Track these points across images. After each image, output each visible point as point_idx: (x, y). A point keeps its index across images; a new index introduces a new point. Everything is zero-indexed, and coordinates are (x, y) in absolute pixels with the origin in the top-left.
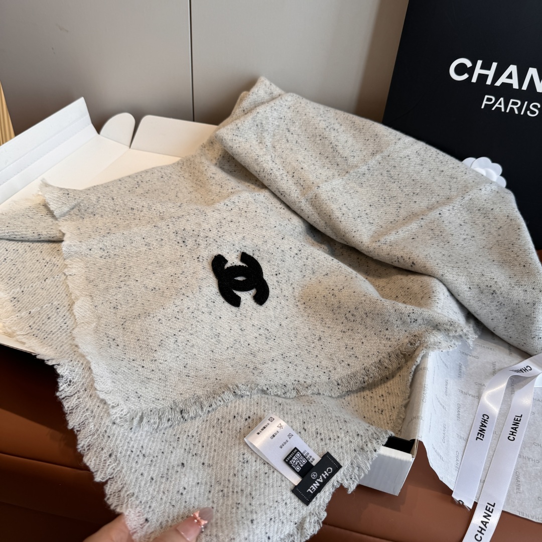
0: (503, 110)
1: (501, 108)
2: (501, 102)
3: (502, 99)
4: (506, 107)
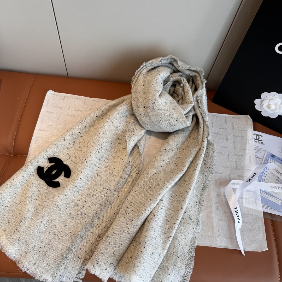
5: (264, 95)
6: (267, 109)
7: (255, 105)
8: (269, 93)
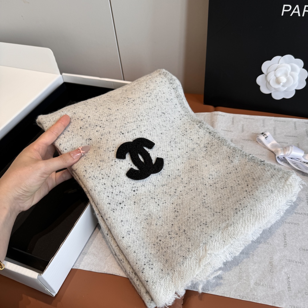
0: (299, 15)
1: (297, 14)
2: (297, 8)
3: (297, 6)
4: (301, 13)
5: (266, 66)
6: (277, 86)
7: (259, 87)
8: (270, 59)
